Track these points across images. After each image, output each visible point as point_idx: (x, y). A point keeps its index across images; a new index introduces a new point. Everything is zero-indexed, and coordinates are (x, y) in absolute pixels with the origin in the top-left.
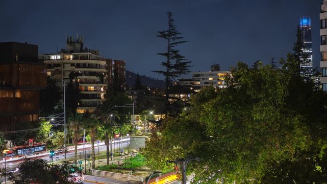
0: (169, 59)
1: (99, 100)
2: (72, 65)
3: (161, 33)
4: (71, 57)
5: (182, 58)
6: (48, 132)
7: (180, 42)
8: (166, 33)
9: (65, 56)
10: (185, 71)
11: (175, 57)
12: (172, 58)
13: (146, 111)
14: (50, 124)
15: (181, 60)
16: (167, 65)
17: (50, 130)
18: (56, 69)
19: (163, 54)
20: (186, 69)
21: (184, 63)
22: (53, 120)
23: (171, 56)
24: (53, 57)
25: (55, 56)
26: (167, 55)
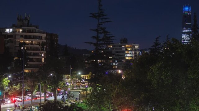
0: (98, 34)
1: (41, 63)
2: (22, 36)
3: (93, 14)
4: (21, 30)
5: (108, 34)
6: (7, 85)
7: (107, 22)
8: (97, 15)
9: (16, 29)
10: (110, 43)
11: (102, 32)
12: (100, 33)
13: (75, 72)
14: (8, 80)
15: (107, 35)
16: (97, 38)
17: (8, 84)
18: (9, 39)
19: (94, 30)
20: (111, 42)
21: (110, 37)
22: (10, 77)
23: (100, 32)
24: (7, 30)
25: (9, 29)
26: (97, 30)
